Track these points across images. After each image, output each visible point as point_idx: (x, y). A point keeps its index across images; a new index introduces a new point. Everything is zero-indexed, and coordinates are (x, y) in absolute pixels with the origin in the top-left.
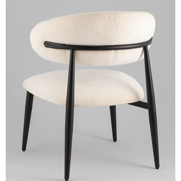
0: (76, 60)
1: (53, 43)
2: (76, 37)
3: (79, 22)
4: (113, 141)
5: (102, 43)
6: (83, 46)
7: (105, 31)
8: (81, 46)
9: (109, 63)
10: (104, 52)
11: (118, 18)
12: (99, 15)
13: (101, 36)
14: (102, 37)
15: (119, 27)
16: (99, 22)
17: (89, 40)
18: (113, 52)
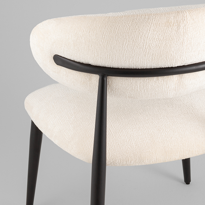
0: (110, 91)
1: (69, 61)
2: (109, 56)
3: (113, 30)
4: (184, 184)
5: (155, 64)
6: (121, 69)
7: (159, 45)
8: (118, 68)
9: (169, 95)
10: (160, 79)
11: (185, 22)
12: (148, 19)
13: (153, 54)
14: (154, 56)
15: (185, 39)
16: (148, 31)
17: (131, 61)
18: (175, 78)
